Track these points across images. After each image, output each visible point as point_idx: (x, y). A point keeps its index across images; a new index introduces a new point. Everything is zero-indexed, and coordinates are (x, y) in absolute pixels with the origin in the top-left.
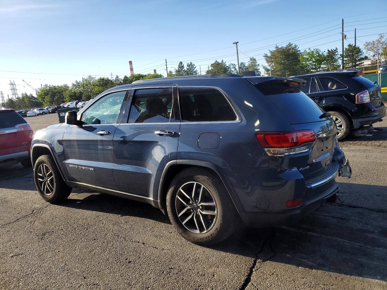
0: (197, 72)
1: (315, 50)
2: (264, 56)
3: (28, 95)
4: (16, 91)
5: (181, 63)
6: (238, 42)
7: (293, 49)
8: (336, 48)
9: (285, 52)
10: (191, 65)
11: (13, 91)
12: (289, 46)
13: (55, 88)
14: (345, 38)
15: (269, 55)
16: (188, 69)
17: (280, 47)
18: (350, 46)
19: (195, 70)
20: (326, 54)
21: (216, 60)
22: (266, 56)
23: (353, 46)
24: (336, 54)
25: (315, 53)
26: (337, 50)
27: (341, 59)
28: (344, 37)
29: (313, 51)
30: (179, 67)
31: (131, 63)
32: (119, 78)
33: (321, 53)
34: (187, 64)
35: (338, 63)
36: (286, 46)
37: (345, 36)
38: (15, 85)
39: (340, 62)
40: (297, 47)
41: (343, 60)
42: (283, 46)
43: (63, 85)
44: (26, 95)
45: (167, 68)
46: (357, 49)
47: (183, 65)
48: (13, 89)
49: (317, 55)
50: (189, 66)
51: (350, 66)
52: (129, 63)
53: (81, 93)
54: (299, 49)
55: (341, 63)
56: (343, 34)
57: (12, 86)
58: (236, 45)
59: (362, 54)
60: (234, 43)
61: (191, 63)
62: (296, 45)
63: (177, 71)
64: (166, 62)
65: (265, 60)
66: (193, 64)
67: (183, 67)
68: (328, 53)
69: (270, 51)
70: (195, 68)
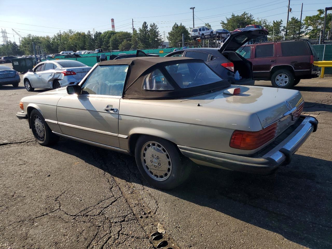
0: (159, 33)
1: (263, 20)
2: (221, 23)
3: (12, 43)
4: (7, 39)
5: (145, 23)
6: (195, 8)
7: (248, 18)
8: (281, 20)
9: (239, 21)
10: (153, 26)
11: (4, 39)
12: (244, 15)
13: (37, 38)
14: (291, 11)
15: (226, 22)
16: (151, 30)
17: (236, 15)
18: (293, 19)
19: (157, 30)
20: (272, 25)
21: (176, 23)
22: (223, 23)
23: (296, 19)
24: (281, 25)
25: (262, 23)
26: (282, 22)
27: (284, 31)
29: (261, 21)
30: (143, 26)
31: (113, 20)
32: (90, 33)
33: (267, 24)
34: (150, 25)
35: (281, 34)
36: (241, 15)
37: (291, 9)
38: (6, 33)
39: (283, 33)
40: (252, 17)
41: (286, 32)
42: (238, 15)
43: (46, 36)
44: (11, 43)
45: (133, 27)
46: (299, 23)
47: (146, 25)
48: (5, 37)
49: (264, 25)
50: (152, 27)
51: (291, 38)
52: (111, 21)
53: (58, 45)
54: (253, 19)
55: (283, 35)
56: (289, 7)
57: (3, 34)
58: (192, 10)
59: (302, 28)
60: (191, 8)
61: (154, 24)
62: (251, 14)
63: (140, 30)
64: (133, 22)
65: (222, 27)
66: (156, 25)
67: (147, 27)
68: (273, 25)
69: (227, 19)
70: (157, 29)
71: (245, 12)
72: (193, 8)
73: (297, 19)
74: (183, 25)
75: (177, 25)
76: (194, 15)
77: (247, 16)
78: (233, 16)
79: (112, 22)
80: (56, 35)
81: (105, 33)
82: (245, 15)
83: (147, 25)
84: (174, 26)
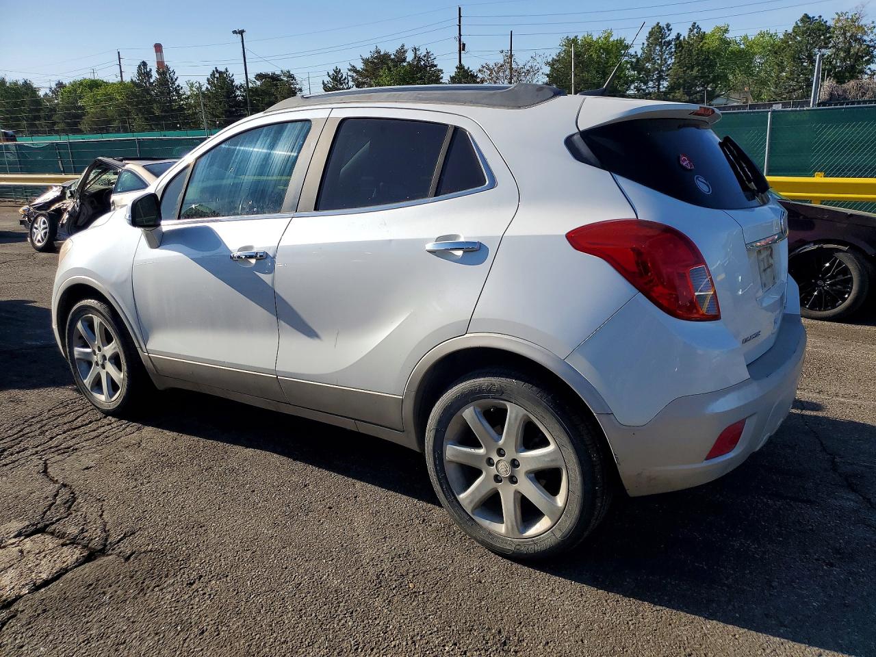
0: (181, 91)
5: (144, 64)
14: (464, 50)
15: (360, 66)
16: (158, 81)
19: (176, 84)
22: (354, 69)
28: (462, 47)
30: (140, 74)
31: (158, 48)
36: (395, 53)
37: (464, 45)
40: (432, 57)
42: (389, 51)
45: (121, 72)
47: (148, 70)
54: (435, 62)
56: (460, 39)
58: (239, 36)
60: (235, 32)
61: (168, 68)
62: (428, 51)
64: (120, 59)
66: (171, 70)
67: (148, 75)
69: (363, 59)
70: (176, 79)
71: (403, 46)
72: (241, 32)
73: (469, 68)
74: (231, 72)
75: (221, 72)
76: (245, 50)
77: (416, 53)
79: (156, 52)
81: (74, 84)
82: (405, 52)
83: (151, 70)
84: (213, 75)
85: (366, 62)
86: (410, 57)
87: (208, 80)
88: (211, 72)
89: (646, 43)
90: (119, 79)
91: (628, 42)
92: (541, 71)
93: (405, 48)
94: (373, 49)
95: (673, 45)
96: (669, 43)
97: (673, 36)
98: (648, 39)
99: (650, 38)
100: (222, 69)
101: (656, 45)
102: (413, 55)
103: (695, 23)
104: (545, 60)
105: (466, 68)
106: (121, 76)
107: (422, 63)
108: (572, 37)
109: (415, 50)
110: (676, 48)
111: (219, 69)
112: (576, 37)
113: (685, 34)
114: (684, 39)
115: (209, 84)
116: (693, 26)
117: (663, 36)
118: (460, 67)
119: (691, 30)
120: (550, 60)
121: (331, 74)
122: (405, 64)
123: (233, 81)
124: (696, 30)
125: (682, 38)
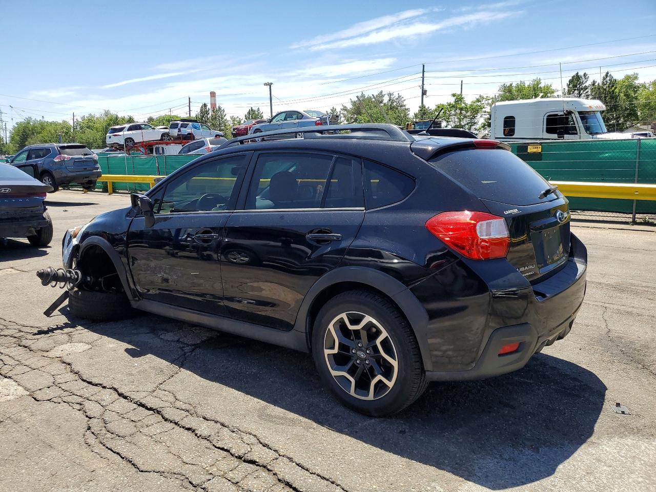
5: (205, 105)
6: (272, 84)
10: (218, 111)
14: (425, 94)
16: (213, 117)
19: (224, 118)
21: (252, 108)
22: (345, 109)
28: (424, 93)
30: (201, 111)
31: (213, 94)
36: (375, 96)
37: (426, 91)
42: (371, 95)
45: (190, 111)
47: (207, 109)
52: (210, 95)
56: (423, 87)
58: (269, 87)
60: (266, 84)
61: (220, 108)
62: (400, 95)
64: (190, 102)
66: (222, 109)
67: (207, 112)
69: (352, 102)
70: (225, 116)
71: (381, 92)
72: (270, 85)
74: (261, 111)
75: (254, 111)
77: (390, 97)
78: (363, 95)
80: (80, 120)
82: (383, 96)
83: (209, 110)
84: (249, 113)
85: (354, 103)
86: (386, 99)
87: (246, 116)
88: (248, 111)
89: (567, 89)
90: (188, 115)
91: (553, 87)
92: (484, 110)
93: (383, 93)
94: (359, 95)
95: (589, 90)
96: (586, 88)
97: (589, 83)
98: (568, 85)
99: (569, 85)
100: (255, 109)
101: (575, 90)
102: (388, 99)
103: (608, 73)
104: (486, 102)
105: (427, 107)
106: (190, 114)
107: (395, 104)
108: (508, 84)
109: (390, 95)
110: (592, 92)
111: (254, 108)
112: (511, 85)
113: (599, 81)
114: (598, 85)
115: (246, 119)
116: (607, 76)
117: (581, 83)
118: (423, 107)
119: (604, 79)
120: (490, 101)
121: (329, 112)
122: (382, 105)
123: (262, 117)
124: (608, 78)
125: (596, 84)
